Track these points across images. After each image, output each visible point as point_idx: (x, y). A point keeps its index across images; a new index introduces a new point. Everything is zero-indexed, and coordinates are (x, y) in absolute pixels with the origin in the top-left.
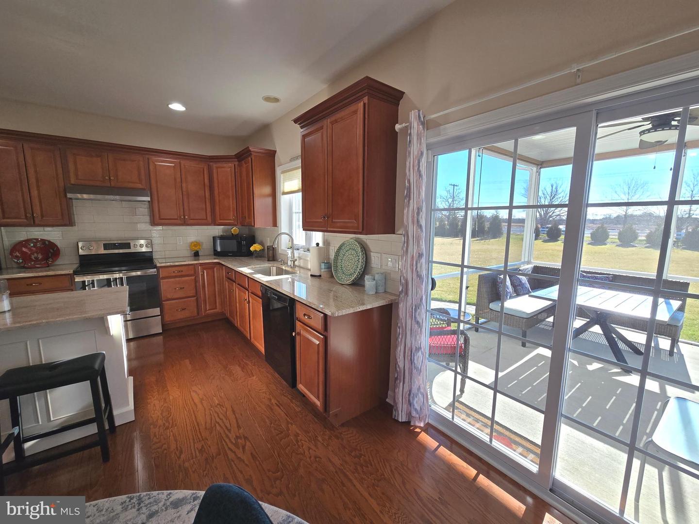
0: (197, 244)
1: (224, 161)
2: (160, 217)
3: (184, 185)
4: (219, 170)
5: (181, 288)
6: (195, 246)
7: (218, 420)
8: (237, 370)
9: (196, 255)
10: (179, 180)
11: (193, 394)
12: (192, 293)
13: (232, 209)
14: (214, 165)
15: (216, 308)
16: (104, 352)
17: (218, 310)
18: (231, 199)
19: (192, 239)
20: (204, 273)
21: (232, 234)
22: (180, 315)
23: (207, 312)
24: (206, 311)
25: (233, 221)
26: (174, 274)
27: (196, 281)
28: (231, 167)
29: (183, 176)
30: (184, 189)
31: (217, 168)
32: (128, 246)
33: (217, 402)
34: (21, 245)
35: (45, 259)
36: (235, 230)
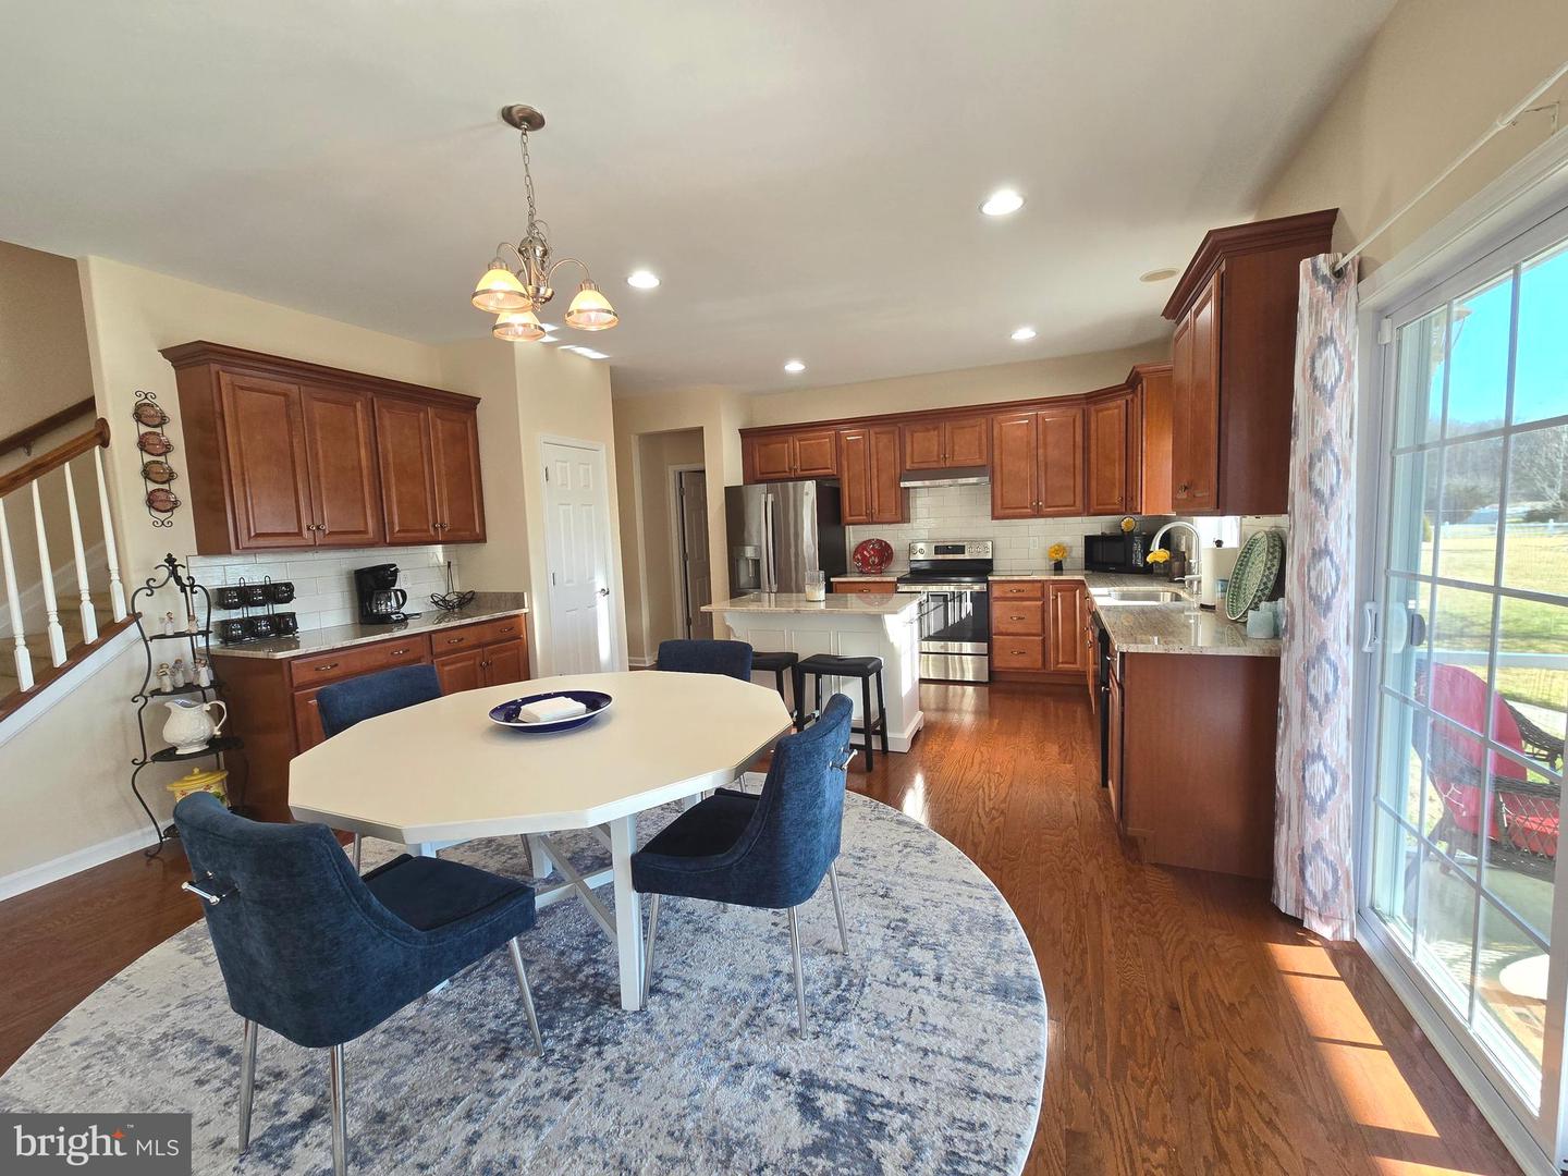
0: (1061, 548)
1: (1107, 399)
2: (1002, 505)
3: (1041, 451)
4: (1100, 414)
5: (1019, 618)
6: (1056, 552)
7: (986, 786)
8: (1053, 750)
9: (1058, 567)
10: (1034, 445)
11: (978, 755)
12: (1037, 628)
13: (1117, 485)
14: (1093, 409)
15: (1075, 662)
16: (882, 659)
17: (1077, 666)
18: (1117, 465)
19: (1053, 541)
20: (1057, 597)
21: (1122, 530)
22: (1016, 662)
23: (1060, 666)
24: (1058, 663)
25: (1117, 507)
26: (1011, 595)
27: (1044, 610)
28: (1119, 407)
29: (1041, 437)
30: (1041, 458)
31: (1097, 412)
32: (961, 550)
33: (998, 771)
34: (862, 546)
35: (880, 564)
36: (1128, 522)
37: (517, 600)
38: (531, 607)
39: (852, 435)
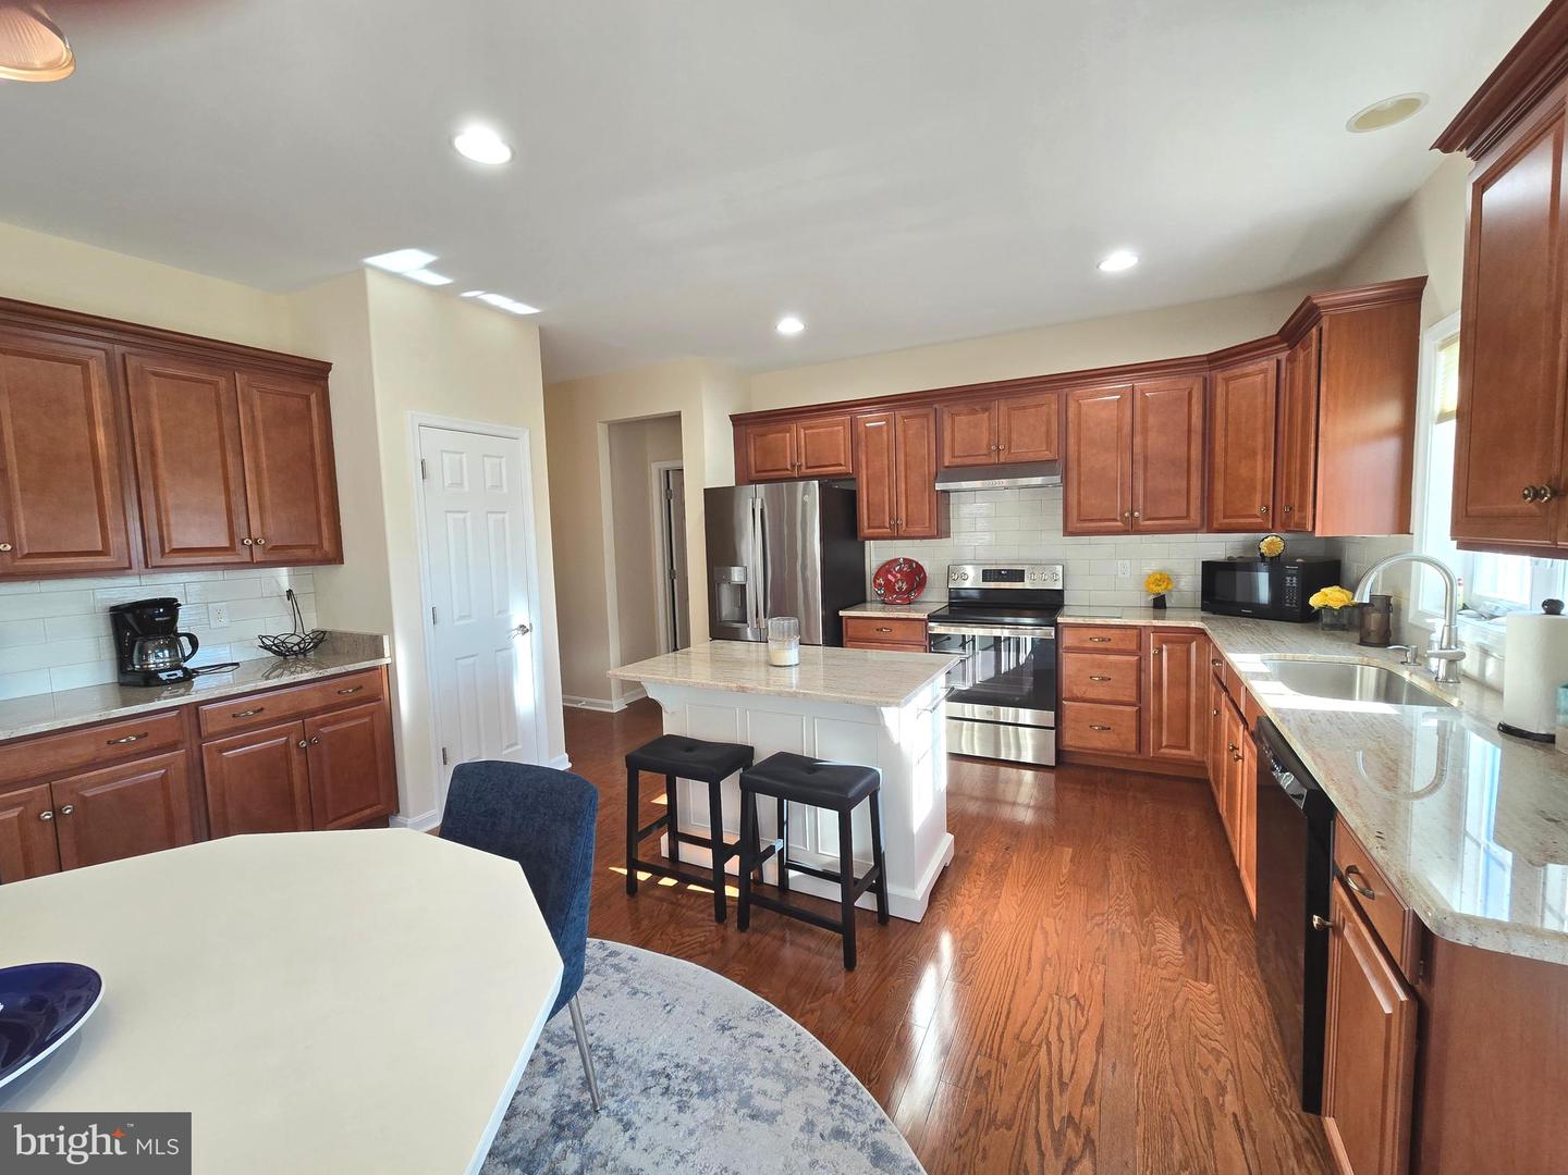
0: (1164, 578)
1: (1246, 359)
2: (1079, 515)
3: (1138, 440)
4: (1232, 384)
5: (1103, 679)
6: (1158, 582)
7: (1053, 1037)
8: (1170, 937)
9: (1159, 604)
10: (1127, 429)
11: (1039, 937)
12: (1129, 694)
13: (1259, 487)
14: (1220, 376)
15: (1187, 747)
16: (880, 771)
17: (1191, 753)
18: (1259, 457)
19: (1152, 567)
20: (1161, 651)
21: (1262, 555)
22: (1099, 741)
23: (1163, 750)
24: (1160, 747)
25: (1260, 520)
26: (1089, 645)
27: (1140, 669)
28: (1264, 371)
29: (1138, 418)
30: (1137, 449)
31: (1227, 380)
32: (1018, 575)
33: (1075, 990)
34: (885, 569)
35: (909, 591)
36: (1272, 543)
37: (374, 646)
38: (393, 655)
39: (873, 420)
